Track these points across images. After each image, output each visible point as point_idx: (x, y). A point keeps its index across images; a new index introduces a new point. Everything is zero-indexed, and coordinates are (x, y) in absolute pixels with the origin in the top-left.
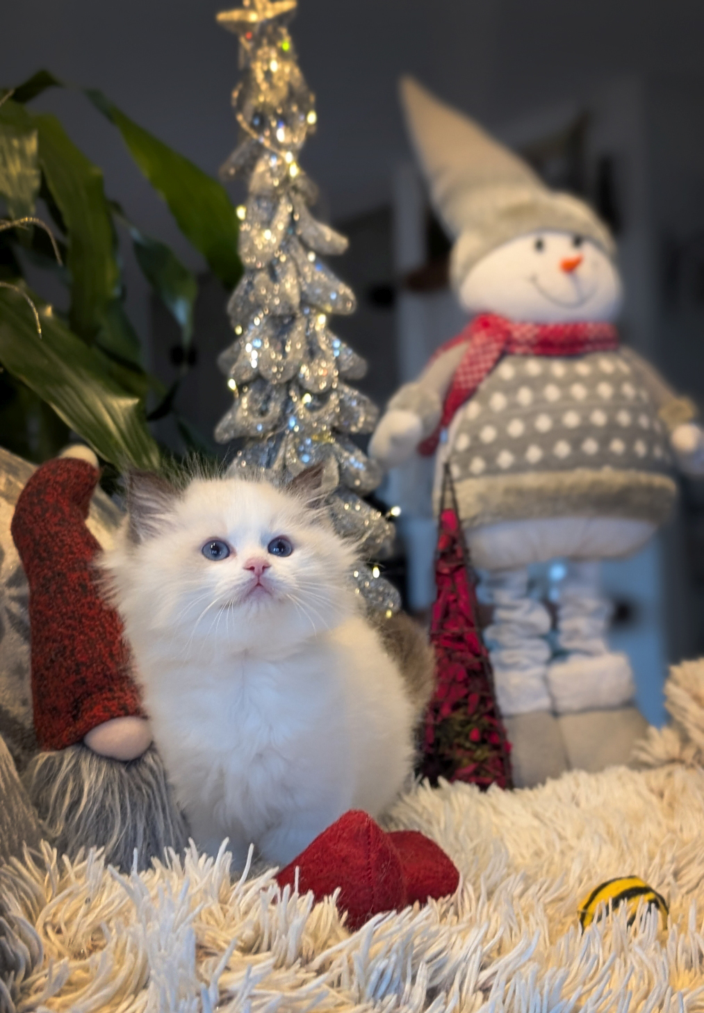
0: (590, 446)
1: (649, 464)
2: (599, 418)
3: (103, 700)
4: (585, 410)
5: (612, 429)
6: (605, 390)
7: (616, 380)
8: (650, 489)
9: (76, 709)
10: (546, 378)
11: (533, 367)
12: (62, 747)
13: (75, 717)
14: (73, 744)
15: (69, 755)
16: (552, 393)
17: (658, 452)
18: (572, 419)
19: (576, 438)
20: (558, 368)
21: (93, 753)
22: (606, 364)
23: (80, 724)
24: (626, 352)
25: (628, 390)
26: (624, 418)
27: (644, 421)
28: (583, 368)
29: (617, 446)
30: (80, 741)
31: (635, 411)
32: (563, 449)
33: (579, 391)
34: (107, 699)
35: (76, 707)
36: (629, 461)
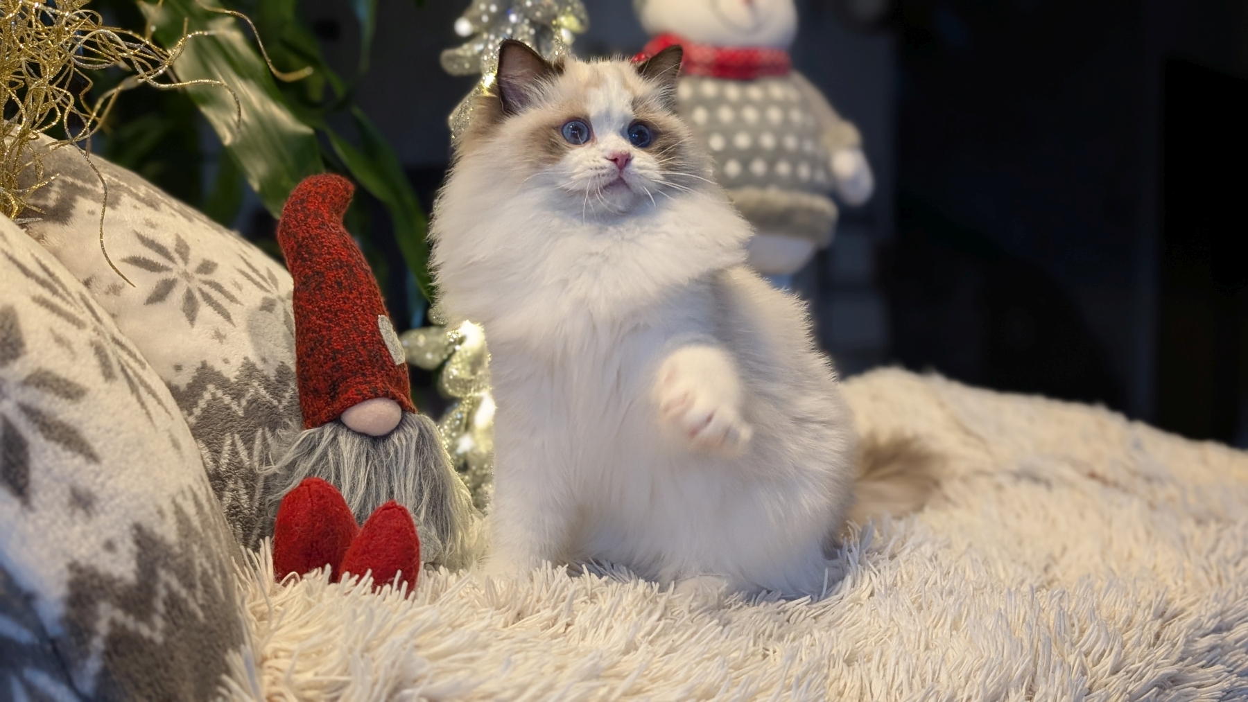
0: (759, 167)
1: (812, 188)
2: (768, 141)
3: (356, 383)
4: (755, 132)
5: (779, 153)
6: (775, 115)
7: (785, 106)
8: (811, 211)
9: (333, 392)
10: (720, 100)
11: (709, 88)
12: (323, 424)
13: (332, 398)
14: (330, 421)
15: (328, 430)
16: (726, 114)
17: (820, 176)
18: (742, 141)
19: (746, 158)
20: (732, 91)
21: (349, 429)
22: (777, 90)
23: (337, 405)
24: (797, 78)
25: (796, 116)
26: (790, 142)
27: (809, 146)
28: (755, 92)
29: (783, 168)
30: (336, 419)
31: (801, 135)
32: (733, 168)
33: (750, 114)
34: (359, 383)
35: (334, 389)
36: (793, 184)
